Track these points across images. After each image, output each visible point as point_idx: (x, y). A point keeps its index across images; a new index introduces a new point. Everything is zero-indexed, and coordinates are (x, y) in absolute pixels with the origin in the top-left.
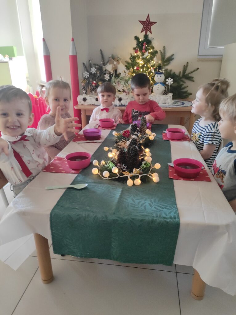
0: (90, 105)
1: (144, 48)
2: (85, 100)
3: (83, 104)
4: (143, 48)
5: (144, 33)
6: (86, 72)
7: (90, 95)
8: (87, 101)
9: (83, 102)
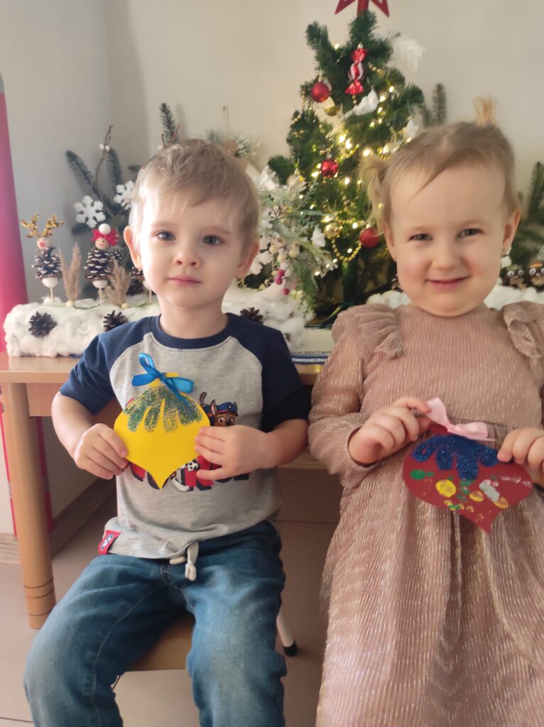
1: (357, 74)
2: (42, 325)
3: (34, 351)
4: (353, 72)
5: (352, 11)
6: (88, 200)
7: (78, 303)
8: (54, 333)
9: (29, 342)
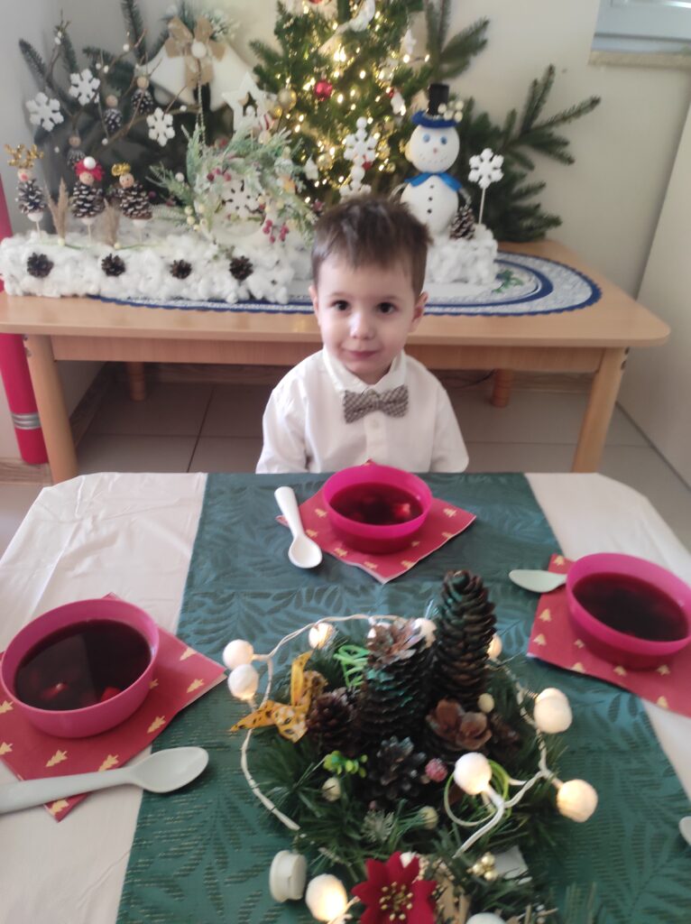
0: (75, 296)
7: (69, 240)
8: (55, 274)
9: (29, 282)
